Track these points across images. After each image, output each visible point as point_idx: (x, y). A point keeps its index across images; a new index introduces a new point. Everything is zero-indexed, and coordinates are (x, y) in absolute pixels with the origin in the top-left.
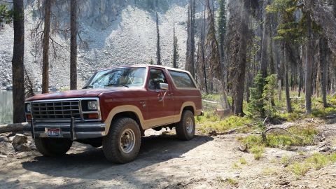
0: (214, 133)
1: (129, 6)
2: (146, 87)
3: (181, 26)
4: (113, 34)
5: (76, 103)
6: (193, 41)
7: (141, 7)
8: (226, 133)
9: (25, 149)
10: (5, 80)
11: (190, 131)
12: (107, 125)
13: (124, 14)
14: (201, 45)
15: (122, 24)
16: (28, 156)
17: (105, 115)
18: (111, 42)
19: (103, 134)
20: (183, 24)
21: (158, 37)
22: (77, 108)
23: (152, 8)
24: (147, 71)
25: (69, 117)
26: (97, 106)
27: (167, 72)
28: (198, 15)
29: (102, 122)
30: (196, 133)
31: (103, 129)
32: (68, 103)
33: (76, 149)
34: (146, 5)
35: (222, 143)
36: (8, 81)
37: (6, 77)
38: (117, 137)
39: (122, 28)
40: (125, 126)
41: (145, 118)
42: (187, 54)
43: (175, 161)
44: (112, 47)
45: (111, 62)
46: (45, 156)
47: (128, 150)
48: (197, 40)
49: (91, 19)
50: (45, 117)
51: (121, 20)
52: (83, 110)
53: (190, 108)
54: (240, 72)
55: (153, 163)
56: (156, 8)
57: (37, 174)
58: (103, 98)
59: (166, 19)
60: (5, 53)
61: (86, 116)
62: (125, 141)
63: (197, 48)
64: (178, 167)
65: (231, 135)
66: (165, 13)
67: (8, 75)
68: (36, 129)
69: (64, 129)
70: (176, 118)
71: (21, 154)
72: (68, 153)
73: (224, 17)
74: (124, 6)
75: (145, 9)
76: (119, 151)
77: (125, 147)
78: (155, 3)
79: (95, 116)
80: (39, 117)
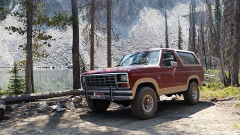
0: (215, 100)
1: (145, 8)
2: (160, 65)
3: (184, 18)
4: (134, 28)
5: (113, 76)
6: (194, 29)
7: (154, 7)
8: (225, 100)
9: (81, 106)
10: (67, 62)
11: (195, 98)
12: (133, 91)
13: (141, 13)
14: (201, 31)
15: (140, 20)
16: (83, 111)
17: (132, 85)
18: (132, 33)
19: (131, 98)
20: (185, 16)
21: (167, 27)
22: (114, 79)
23: (162, 7)
24: (160, 53)
25: (109, 86)
26: (126, 79)
27: (176, 53)
28: (197, 9)
29: (130, 89)
30: (200, 100)
31: (131, 95)
32: (108, 76)
33: (113, 107)
34: (157, 6)
35: (222, 108)
36: (69, 62)
37: (67, 60)
38: (141, 100)
39: (140, 23)
40: (145, 93)
41: (160, 87)
42: (189, 39)
43: (184, 120)
44: (133, 37)
45: (133, 48)
46: (93, 111)
47: (149, 110)
48: (197, 28)
49: (119, 19)
50: (94, 86)
51: (140, 18)
52: (118, 81)
53: (195, 80)
54: (235, 51)
55: (168, 121)
56: (165, 7)
57: (89, 123)
58: (131, 73)
59: (172, 14)
60: (67, 44)
61: (120, 85)
62: (146, 103)
63: (197, 33)
64: (187, 125)
65: (229, 102)
66: (171, 9)
67: (68, 59)
68: (88, 93)
69: (105, 94)
70: (184, 88)
71: (79, 109)
72: (108, 110)
73: (219, 9)
74: (141, 8)
75: (156, 8)
76: (142, 110)
77: (146, 108)
78: (164, 3)
79: (125, 85)
80: (90, 85)
